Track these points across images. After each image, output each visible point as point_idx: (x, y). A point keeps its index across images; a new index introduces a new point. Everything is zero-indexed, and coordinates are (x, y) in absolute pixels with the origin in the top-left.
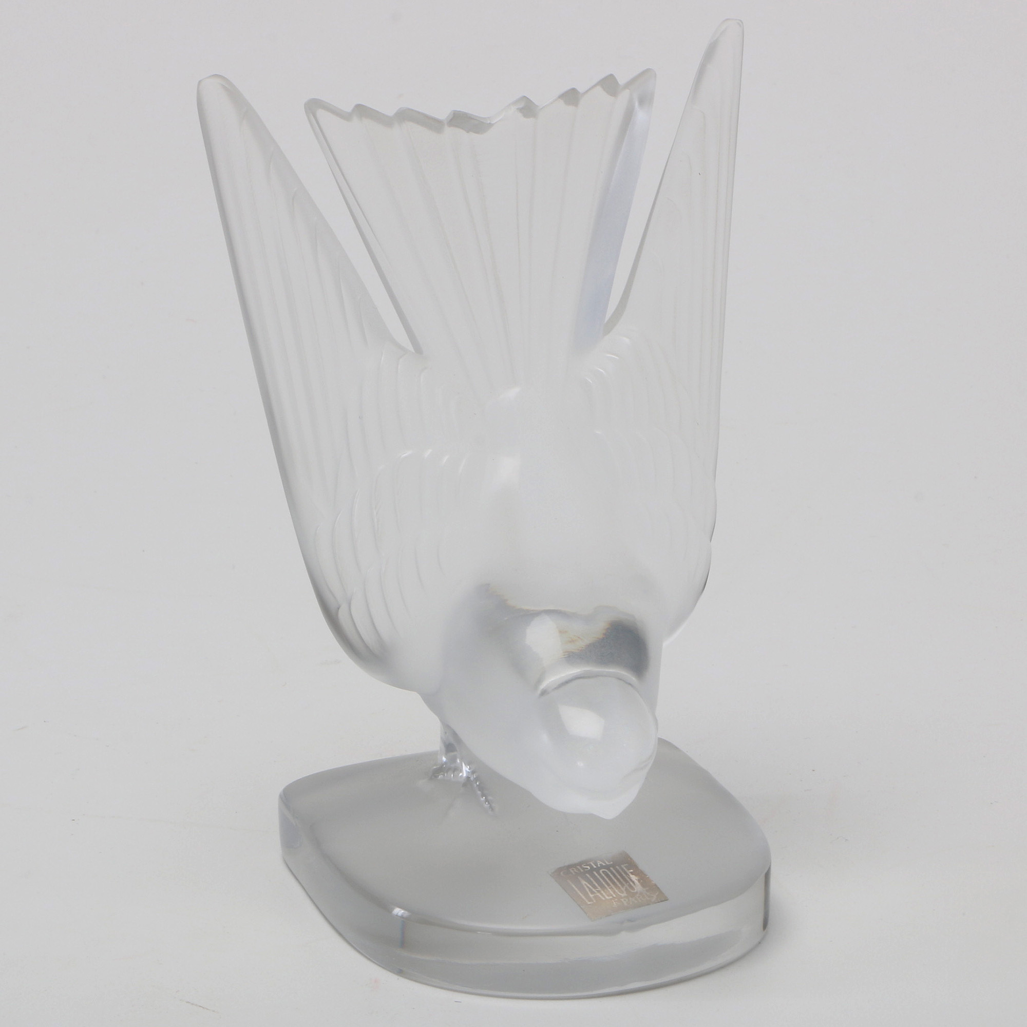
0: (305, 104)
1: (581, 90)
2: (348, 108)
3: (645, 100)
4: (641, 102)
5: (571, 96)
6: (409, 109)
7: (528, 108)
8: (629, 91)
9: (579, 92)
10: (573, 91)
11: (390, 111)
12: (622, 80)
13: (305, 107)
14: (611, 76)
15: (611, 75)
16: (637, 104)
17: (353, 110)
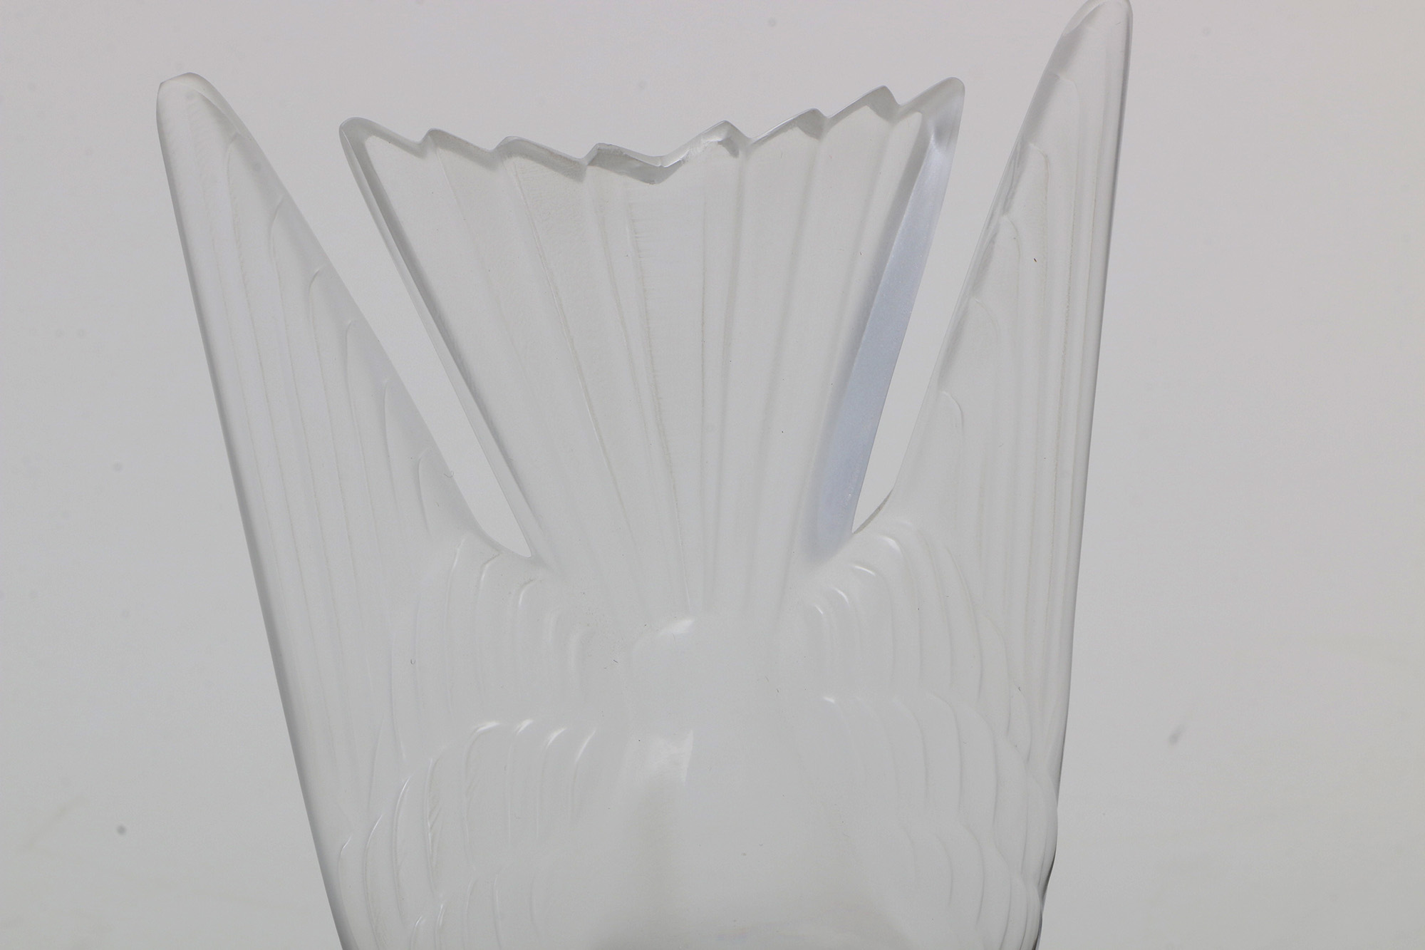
0: (341, 128)
1: (828, 111)
2: (417, 136)
3: (947, 131)
4: (940, 134)
5: (812, 122)
6: (522, 140)
7: (733, 140)
8: (920, 114)
9: (825, 117)
10: (814, 113)
11: (488, 141)
12: (903, 97)
13: (340, 131)
14: (884, 91)
15: (884, 89)
16: (932, 138)
17: (425, 139)
